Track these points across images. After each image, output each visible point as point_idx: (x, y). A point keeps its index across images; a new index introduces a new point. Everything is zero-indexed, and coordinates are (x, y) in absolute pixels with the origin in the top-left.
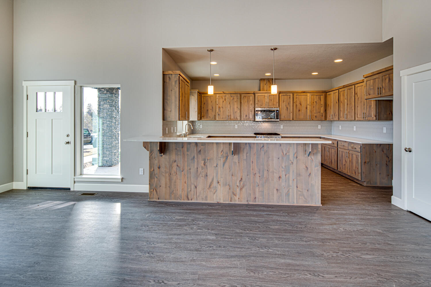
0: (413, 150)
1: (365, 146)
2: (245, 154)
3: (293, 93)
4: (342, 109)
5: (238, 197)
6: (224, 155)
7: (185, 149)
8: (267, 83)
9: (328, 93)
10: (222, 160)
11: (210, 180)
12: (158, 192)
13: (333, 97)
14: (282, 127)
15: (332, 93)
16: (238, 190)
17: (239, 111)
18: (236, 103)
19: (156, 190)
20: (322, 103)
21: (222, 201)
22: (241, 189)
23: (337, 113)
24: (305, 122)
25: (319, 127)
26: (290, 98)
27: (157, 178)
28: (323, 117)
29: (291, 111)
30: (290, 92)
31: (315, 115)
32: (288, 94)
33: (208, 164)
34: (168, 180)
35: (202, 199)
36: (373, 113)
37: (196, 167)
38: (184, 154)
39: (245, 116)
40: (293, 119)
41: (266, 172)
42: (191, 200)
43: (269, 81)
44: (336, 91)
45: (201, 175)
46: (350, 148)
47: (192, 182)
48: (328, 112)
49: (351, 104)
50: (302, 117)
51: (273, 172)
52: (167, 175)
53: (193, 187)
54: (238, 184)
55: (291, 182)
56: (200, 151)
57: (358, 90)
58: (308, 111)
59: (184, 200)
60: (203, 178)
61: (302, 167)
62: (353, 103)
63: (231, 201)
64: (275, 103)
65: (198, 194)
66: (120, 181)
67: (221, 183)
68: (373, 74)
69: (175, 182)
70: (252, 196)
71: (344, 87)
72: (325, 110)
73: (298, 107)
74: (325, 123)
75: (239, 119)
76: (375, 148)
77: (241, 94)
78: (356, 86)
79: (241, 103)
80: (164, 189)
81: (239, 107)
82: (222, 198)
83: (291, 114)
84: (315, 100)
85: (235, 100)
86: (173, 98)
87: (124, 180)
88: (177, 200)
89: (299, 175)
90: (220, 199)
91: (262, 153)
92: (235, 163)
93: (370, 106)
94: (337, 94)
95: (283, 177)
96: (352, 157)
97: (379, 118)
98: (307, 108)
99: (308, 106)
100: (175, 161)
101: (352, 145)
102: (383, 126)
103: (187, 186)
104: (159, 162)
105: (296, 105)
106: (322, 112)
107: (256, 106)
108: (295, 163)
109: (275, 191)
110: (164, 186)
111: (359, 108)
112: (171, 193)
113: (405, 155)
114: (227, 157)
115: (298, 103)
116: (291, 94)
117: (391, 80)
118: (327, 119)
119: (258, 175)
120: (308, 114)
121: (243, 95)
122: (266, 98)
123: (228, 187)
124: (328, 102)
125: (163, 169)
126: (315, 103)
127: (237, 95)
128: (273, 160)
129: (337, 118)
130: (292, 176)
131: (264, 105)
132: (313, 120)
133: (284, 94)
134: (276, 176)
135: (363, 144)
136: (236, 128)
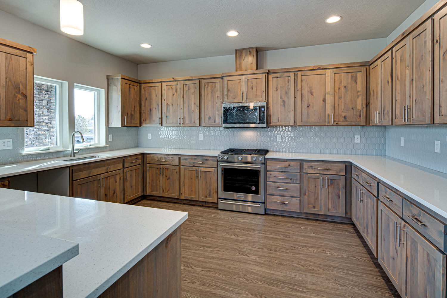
3: (295, 71)
8: (246, 56)
9: (372, 66)
13: (380, 71)
14: (279, 139)
17: (197, 111)
18: (193, 96)
20: (359, 89)
23: (388, 108)
25: (357, 139)
26: (289, 81)
28: (363, 119)
29: (292, 107)
30: (288, 71)
31: (343, 114)
32: (286, 74)
39: (207, 119)
40: (295, 124)
43: (250, 52)
48: (372, 106)
50: (314, 119)
58: (328, 106)
72: (367, 104)
73: (305, 99)
74: (371, 131)
75: (198, 124)
77: (200, 80)
79: (200, 95)
81: (198, 104)
83: (292, 113)
84: (344, 83)
85: (192, 91)
94: (389, 60)
98: (324, 100)
99: (328, 97)
105: (302, 96)
106: (359, 107)
107: (226, 99)
115: (305, 92)
116: (292, 74)
118: (373, 123)
120: (328, 112)
121: (203, 81)
124: (373, 85)
126: (343, 89)
127: (194, 82)
129: (387, 119)
132: (337, 125)
133: (278, 75)
136: (200, 139)
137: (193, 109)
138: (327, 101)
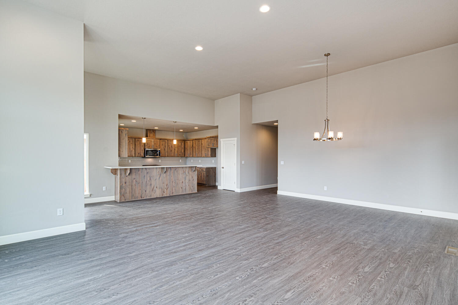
0: (224, 167)
1: (207, 168)
2: (168, 173)
3: (168, 140)
4: (194, 151)
5: (165, 193)
6: (159, 174)
7: (140, 172)
8: (152, 132)
9: (186, 142)
10: (158, 176)
11: (152, 187)
12: (125, 197)
13: (189, 143)
14: (160, 161)
15: (189, 141)
16: (166, 190)
17: (134, 150)
18: (131, 145)
19: (124, 196)
20: (183, 147)
21: (158, 196)
22: (167, 189)
23: (192, 153)
24: (174, 158)
25: (181, 161)
26: (166, 143)
27: (124, 189)
28: (183, 155)
29: (167, 151)
30: (166, 139)
31: (179, 154)
32: (165, 140)
33: (152, 179)
34: (130, 189)
35: (149, 197)
36: (210, 154)
37: (146, 181)
38: (139, 174)
39: (138, 154)
40: (168, 156)
41: (177, 180)
42: (143, 198)
43: (153, 131)
44: (191, 141)
45: (148, 185)
46: (201, 170)
47: (144, 189)
48: (186, 152)
49: (199, 149)
50: (173, 155)
51: (180, 180)
52: (130, 186)
53: (144, 191)
54: (166, 187)
55: (187, 184)
56: (148, 172)
57: (203, 142)
58: (176, 151)
59: (139, 198)
60: (149, 186)
61: (191, 177)
62: (201, 149)
63: (162, 195)
64: (158, 146)
65: (147, 194)
66: (89, 196)
67: (158, 187)
68: (211, 137)
69: (135, 190)
70: (172, 192)
71: (196, 139)
72: (184, 151)
73: (170, 149)
74: (184, 158)
75: (134, 156)
76: (211, 169)
77: (135, 139)
78: (202, 140)
79: (135, 144)
80: (128, 195)
81: (134, 147)
82: (158, 195)
83: (167, 153)
84: (179, 145)
85: (131, 142)
86: (124, 144)
87: (91, 196)
88: (136, 199)
89: (189, 180)
90: (157, 195)
91: (176, 172)
92: (164, 177)
93: (208, 151)
94: (192, 143)
95: (184, 182)
96: (202, 174)
97: (212, 156)
98: (175, 149)
99: (176, 148)
100: (135, 179)
101: (201, 169)
102: (213, 160)
103: (141, 191)
104: (125, 180)
105: (169, 148)
106: (183, 152)
107: (146, 147)
108: (188, 175)
109: (181, 188)
110: (128, 193)
111: (203, 151)
112: (133, 196)
113: (222, 169)
114: (160, 175)
115: (170, 147)
116: (167, 141)
117: (217, 141)
118: (185, 156)
119: (174, 182)
120: (176, 153)
121: (136, 139)
122: (152, 142)
123: (161, 189)
124: (186, 147)
125: (127, 184)
126: (179, 147)
127: (132, 139)
128: (180, 174)
129: (191, 156)
130: (187, 181)
131: (151, 147)
132: (178, 157)
133: (163, 140)
134: (181, 181)
135: (206, 168)
136: (129, 162)
137: (131, 150)
138: (176, 150)
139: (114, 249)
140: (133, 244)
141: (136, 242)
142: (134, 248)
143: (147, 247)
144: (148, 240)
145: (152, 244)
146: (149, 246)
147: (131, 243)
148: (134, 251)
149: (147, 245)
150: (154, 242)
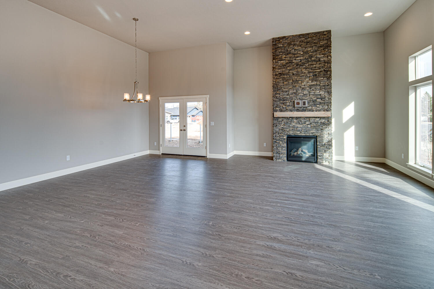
139: (357, 227)
140: (332, 224)
141: (328, 224)
142: (334, 218)
143: (321, 213)
144: (311, 221)
145: (312, 215)
146: (316, 213)
147: (334, 226)
148: (336, 215)
149: (317, 215)
150: (308, 215)
